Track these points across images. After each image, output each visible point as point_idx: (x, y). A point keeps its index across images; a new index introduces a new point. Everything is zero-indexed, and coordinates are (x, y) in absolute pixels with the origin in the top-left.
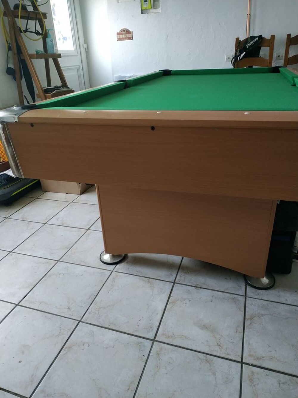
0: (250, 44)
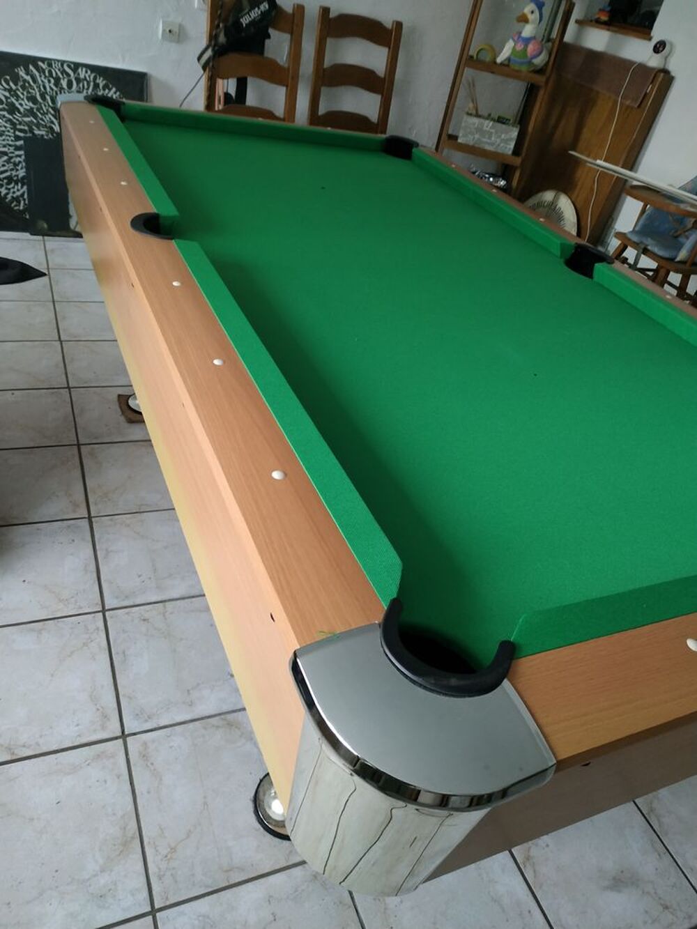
0: (250, 16)
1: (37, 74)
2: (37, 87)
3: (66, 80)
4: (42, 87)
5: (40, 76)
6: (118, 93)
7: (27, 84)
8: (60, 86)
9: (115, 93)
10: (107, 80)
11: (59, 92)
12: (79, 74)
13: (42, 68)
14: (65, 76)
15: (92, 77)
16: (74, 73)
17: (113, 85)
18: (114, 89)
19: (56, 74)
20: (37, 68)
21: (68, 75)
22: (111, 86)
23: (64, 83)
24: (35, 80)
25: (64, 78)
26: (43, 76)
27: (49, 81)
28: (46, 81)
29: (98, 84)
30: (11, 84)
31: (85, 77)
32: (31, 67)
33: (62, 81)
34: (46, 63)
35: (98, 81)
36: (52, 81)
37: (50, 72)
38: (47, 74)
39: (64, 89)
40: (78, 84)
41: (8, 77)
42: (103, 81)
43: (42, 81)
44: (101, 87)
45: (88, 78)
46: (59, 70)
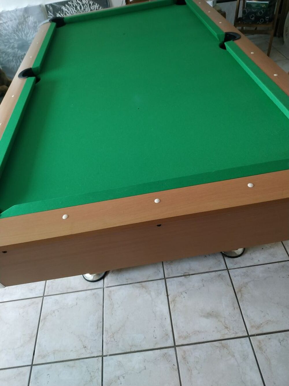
1: (69, 7)
2: (70, 12)
3: (79, 6)
4: (71, 12)
5: (70, 8)
6: (98, 5)
7: (66, 13)
8: (77, 9)
9: (97, 5)
10: (93, 1)
11: (77, 12)
12: (83, 2)
13: (70, 4)
14: (78, 5)
15: (88, 2)
16: (81, 2)
17: (96, 3)
18: (96, 4)
19: (75, 5)
20: (68, 5)
21: (79, 4)
22: (95, 3)
23: (78, 8)
24: (68, 10)
25: (78, 6)
26: (71, 7)
27: (73, 9)
28: (72, 9)
29: (90, 4)
30: (61, 14)
31: (85, 3)
32: (66, 5)
33: (77, 7)
34: (71, 2)
35: (90, 3)
36: (74, 8)
37: (73, 5)
38: (72, 6)
39: (79, 10)
40: (83, 6)
41: (60, 12)
42: (92, 2)
43: (71, 10)
44: (92, 5)
45: (86, 3)
46: (76, 3)
